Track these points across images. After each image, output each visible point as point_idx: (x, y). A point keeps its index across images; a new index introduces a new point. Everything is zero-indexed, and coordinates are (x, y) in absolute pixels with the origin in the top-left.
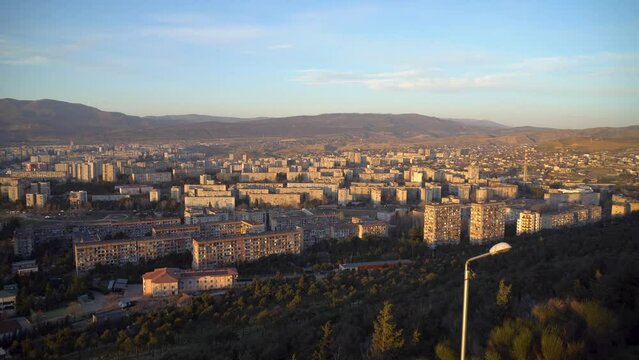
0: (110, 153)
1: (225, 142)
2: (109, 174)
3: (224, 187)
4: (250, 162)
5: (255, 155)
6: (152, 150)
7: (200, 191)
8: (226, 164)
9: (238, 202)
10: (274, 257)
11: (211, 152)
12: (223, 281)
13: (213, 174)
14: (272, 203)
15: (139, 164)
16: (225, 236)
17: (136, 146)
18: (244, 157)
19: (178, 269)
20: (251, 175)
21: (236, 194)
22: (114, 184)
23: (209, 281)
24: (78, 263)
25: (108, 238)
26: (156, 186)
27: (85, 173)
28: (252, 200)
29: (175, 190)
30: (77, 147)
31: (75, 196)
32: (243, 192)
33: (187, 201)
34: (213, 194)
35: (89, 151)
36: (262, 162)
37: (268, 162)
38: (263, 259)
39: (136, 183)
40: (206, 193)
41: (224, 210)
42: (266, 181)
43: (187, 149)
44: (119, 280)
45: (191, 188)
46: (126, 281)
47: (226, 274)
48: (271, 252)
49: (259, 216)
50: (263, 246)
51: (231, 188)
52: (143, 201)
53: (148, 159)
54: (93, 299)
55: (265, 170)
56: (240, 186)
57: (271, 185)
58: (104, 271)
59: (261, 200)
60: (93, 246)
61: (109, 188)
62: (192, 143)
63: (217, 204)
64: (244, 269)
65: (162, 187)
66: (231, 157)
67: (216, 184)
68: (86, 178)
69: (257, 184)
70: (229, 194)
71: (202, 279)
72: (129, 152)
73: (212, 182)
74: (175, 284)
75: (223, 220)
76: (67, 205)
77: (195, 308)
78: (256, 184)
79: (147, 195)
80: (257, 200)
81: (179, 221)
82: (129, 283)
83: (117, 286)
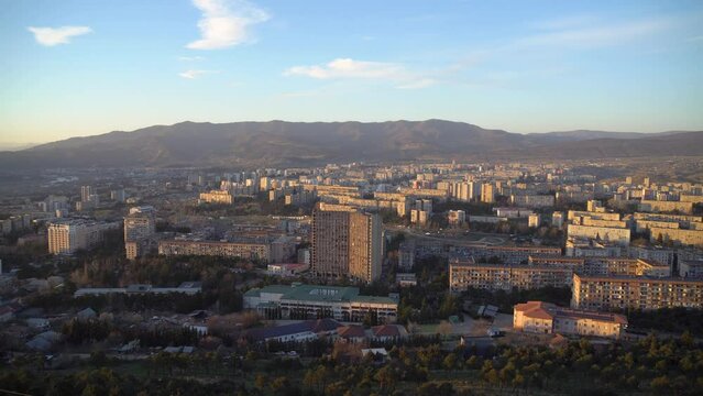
0: (489, 173)
1: (621, 163)
2: (487, 194)
3: (618, 216)
4: (654, 187)
5: (661, 179)
6: (534, 171)
7: (587, 220)
8: (621, 189)
9: (634, 236)
10: (681, 311)
11: (602, 174)
12: (608, 329)
13: (604, 201)
14: (683, 241)
15: (519, 186)
16: (614, 275)
17: (517, 165)
18: (647, 181)
19: (554, 305)
20: (654, 204)
21: (632, 225)
22: (492, 205)
23: (588, 325)
24: (452, 282)
25: (482, 261)
26: (537, 210)
27: (464, 193)
28: (654, 234)
29: (557, 215)
30: (459, 166)
31: (453, 216)
32: (642, 224)
33: (571, 229)
34: (604, 223)
35: (469, 170)
36: (671, 188)
37: (680, 188)
38: (665, 312)
39: (515, 206)
40: (595, 223)
41: (616, 244)
42: (676, 212)
43: (574, 170)
44: (490, 307)
45: (576, 215)
46: (496, 309)
47: (611, 320)
48: (678, 304)
49: (662, 256)
50: (665, 295)
51: (627, 218)
52: (521, 225)
53: (530, 180)
54: (463, 321)
55: (676, 199)
56: (638, 216)
57: (683, 218)
58: (476, 295)
59: (667, 236)
60: (468, 268)
61: (487, 209)
62: (580, 163)
63: (606, 236)
64: (636, 319)
65: (544, 212)
66: (629, 181)
67: (608, 212)
68: (465, 197)
69: (663, 216)
70: (624, 225)
71: (581, 322)
72: (509, 172)
73: (603, 209)
74: (550, 322)
75: (613, 256)
76: (446, 224)
77: (570, 353)
78: (661, 215)
79: (527, 219)
80: (660, 235)
81: (559, 251)
82: (499, 311)
83: (487, 313)
